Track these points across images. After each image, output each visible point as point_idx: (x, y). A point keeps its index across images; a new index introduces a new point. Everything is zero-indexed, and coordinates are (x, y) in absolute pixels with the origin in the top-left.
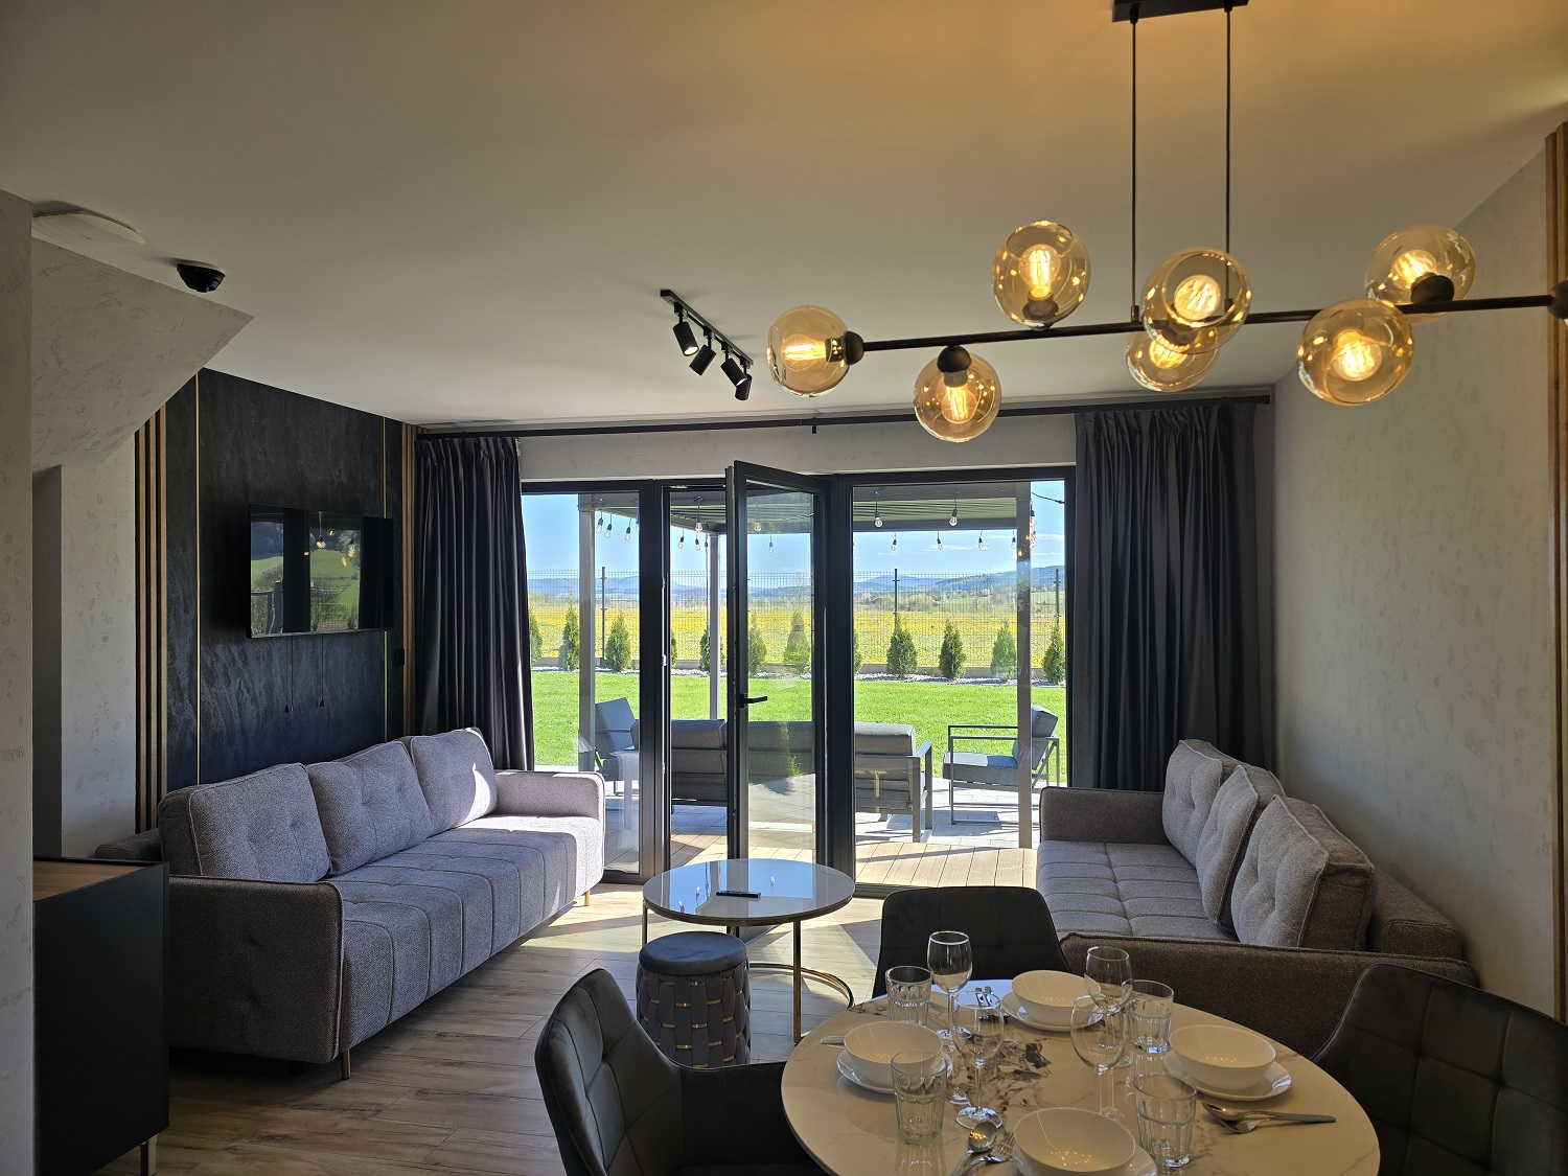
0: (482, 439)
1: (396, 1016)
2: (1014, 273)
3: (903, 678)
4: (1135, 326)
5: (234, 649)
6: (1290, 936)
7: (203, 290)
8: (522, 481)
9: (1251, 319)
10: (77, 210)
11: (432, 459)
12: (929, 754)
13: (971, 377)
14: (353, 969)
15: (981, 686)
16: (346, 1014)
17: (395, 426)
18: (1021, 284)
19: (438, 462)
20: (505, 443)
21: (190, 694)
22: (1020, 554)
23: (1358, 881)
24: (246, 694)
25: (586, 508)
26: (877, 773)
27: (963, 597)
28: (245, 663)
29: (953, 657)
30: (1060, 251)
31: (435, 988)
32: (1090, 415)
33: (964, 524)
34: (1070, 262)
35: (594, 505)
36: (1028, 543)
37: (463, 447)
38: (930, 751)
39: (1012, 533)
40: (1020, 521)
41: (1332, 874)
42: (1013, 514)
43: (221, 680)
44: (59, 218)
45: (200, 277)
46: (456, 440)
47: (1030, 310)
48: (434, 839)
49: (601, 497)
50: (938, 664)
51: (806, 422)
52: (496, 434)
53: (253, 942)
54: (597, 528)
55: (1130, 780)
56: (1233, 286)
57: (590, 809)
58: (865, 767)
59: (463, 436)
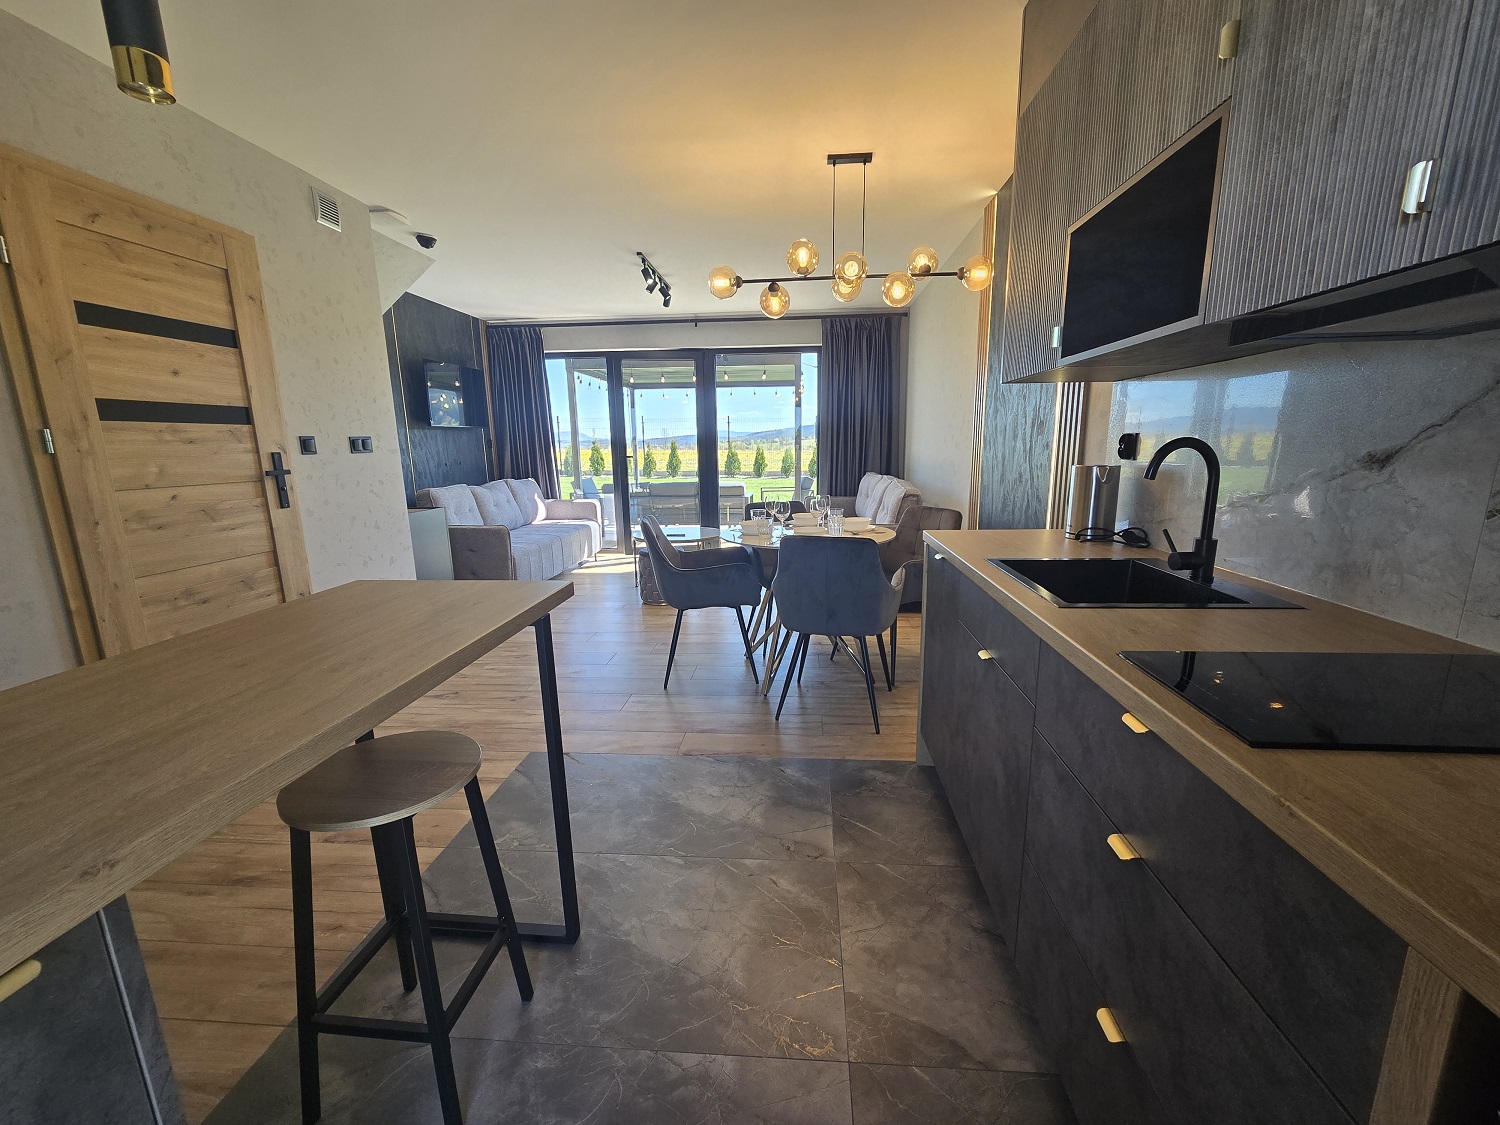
2: (794, 257)
3: (734, 473)
4: (833, 278)
5: (422, 432)
7: (426, 248)
8: (545, 351)
9: (868, 277)
10: (387, 210)
11: (496, 340)
13: (780, 297)
14: (517, 561)
17: (476, 320)
18: (795, 261)
19: (499, 342)
20: (535, 331)
22: (797, 405)
23: (914, 497)
24: (429, 456)
25: (570, 370)
27: (764, 441)
28: (427, 439)
29: (761, 467)
30: (809, 250)
32: (828, 320)
34: (814, 254)
35: (575, 367)
37: (512, 332)
39: (792, 390)
40: (796, 383)
41: (906, 497)
42: (793, 376)
43: (419, 447)
44: (380, 214)
45: (426, 241)
46: (508, 329)
47: (799, 270)
48: (526, 526)
50: (753, 471)
51: (692, 321)
52: (530, 326)
53: (472, 551)
54: (577, 381)
55: (843, 493)
56: (862, 265)
57: (594, 518)
58: (722, 503)
59: (512, 326)
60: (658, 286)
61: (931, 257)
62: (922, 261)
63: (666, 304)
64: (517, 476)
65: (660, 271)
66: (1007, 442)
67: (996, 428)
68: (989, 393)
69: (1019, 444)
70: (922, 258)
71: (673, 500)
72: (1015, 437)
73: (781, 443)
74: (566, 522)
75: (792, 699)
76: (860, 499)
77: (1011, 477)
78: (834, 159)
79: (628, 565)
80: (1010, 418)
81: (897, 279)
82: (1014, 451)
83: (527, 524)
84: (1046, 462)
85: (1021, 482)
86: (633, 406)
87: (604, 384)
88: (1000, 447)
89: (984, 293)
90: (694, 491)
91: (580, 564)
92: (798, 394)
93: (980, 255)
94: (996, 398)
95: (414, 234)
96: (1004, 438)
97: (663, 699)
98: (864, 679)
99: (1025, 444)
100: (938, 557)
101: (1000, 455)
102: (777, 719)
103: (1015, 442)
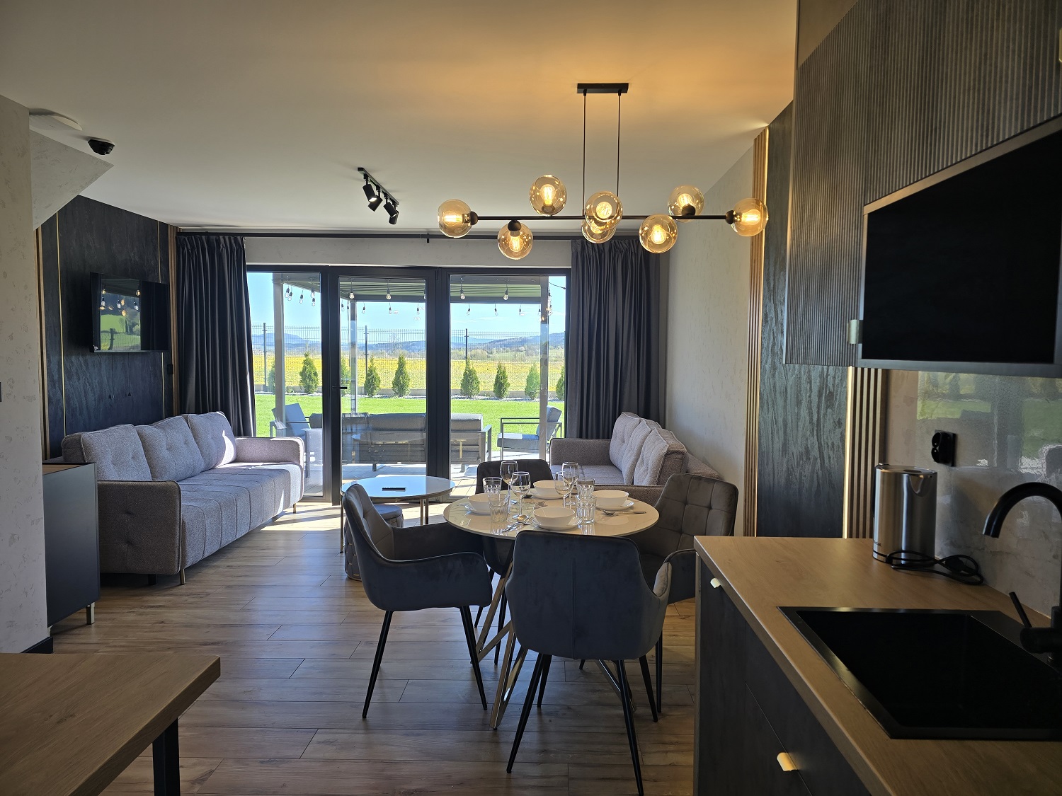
0: (221, 237)
1: (207, 555)
2: (538, 194)
3: (471, 398)
4: (583, 218)
5: (81, 358)
6: (653, 482)
7: (102, 153)
8: (247, 264)
9: (624, 218)
10: (52, 113)
11: (187, 248)
12: (490, 431)
13: (521, 233)
14: (187, 526)
15: (518, 402)
16: (184, 550)
17: (164, 227)
18: (540, 198)
19: (192, 250)
20: (236, 240)
21: (59, 384)
22: (543, 319)
23: (680, 456)
24: (88, 387)
25: (278, 283)
26: (461, 441)
27: (507, 352)
28: (87, 368)
29: (502, 385)
30: (556, 188)
31: (224, 544)
32: (579, 241)
33: (512, 300)
34: (561, 192)
35: (284, 280)
36: (547, 312)
37: (208, 241)
38: (490, 430)
39: (538, 307)
40: (543, 299)
41: (669, 454)
42: (539, 295)
43: (75, 377)
44: (43, 117)
45: (101, 147)
46: (203, 237)
47: (544, 209)
48: (206, 472)
49: (288, 275)
50: (493, 389)
51: (423, 236)
52: (230, 235)
53: (128, 513)
54: (286, 295)
55: (595, 435)
56: (616, 206)
57: (294, 459)
58: (454, 438)
59: (208, 234)
60: (384, 203)
61: (696, 197)
62: (685, 201)
63: (392, 221)
64: (201, 409)
65: (387, 187)
66: (788, 407)
67: (774, 387)
68: (765, 345)
69: (804, 412)
70: (685, 198)
71: (396, 433)
72: (799, 403)
73: (527, 354)
74: (260, 465)
75: (530, 738)
76: (614, 443)
77: (796, 449)
78: (584, 88)
79: (331, 521)
80: (791, 380)
81: (657, 222)
82: (798, 420)
83: (210, 468)
84: (837, 442)
85: (808, 459)
86: (353, 317)
87: (318, 296)
88: (780, 411)
89: (755, 240)
90: (421, 424)
91: (275, 518)
92: (544, 313)
93: (750, 199)
94: (773, 353)
95: (86, 138)
96: (785, 401)
97: (360, 737)
98: (619, 701)
99: (811, 414)
100: (715, 583)
101: (780, 420)
102: (509, 770)
103: (799, 409)
